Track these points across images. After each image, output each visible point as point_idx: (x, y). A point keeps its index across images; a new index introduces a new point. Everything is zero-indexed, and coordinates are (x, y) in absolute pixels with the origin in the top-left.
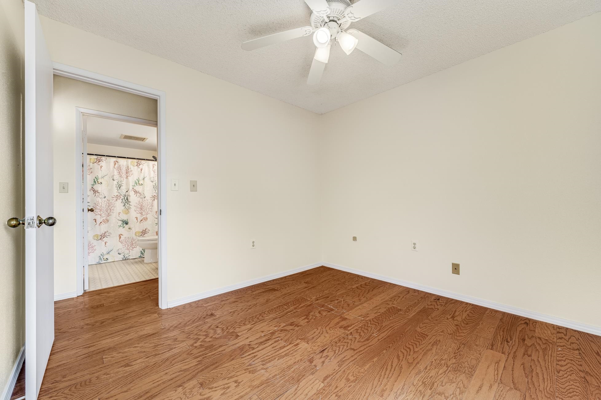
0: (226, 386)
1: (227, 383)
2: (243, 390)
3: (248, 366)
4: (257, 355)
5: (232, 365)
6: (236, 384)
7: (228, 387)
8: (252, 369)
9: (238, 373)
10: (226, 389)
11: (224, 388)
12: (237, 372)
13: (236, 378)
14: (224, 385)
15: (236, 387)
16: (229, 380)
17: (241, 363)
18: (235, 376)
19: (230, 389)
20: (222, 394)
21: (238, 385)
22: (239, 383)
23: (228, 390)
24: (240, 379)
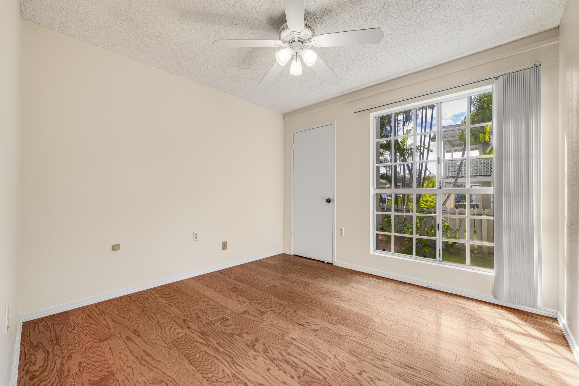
0: (369, 380)
1: (365, 380)
2: (367, 366)
3: (336, 370)
4: (317, 366)
5: (340, 384)
6: (363, 373)
7: (370, 378)
8: (339, 366)
9: (349, 375)
10: (373, 379)
11: (373, 381)
12: (347, 377)
13: (355, 375)
14: (369, 382)
15: (366, 372)
16: (361, 380)
17: (334, 376)
18: (353, 377)
19: (370, 376)
20: (380, 380)
21: (364, 371)
22: (360, 371)
23: (373, 377)
24: (355, 372)
